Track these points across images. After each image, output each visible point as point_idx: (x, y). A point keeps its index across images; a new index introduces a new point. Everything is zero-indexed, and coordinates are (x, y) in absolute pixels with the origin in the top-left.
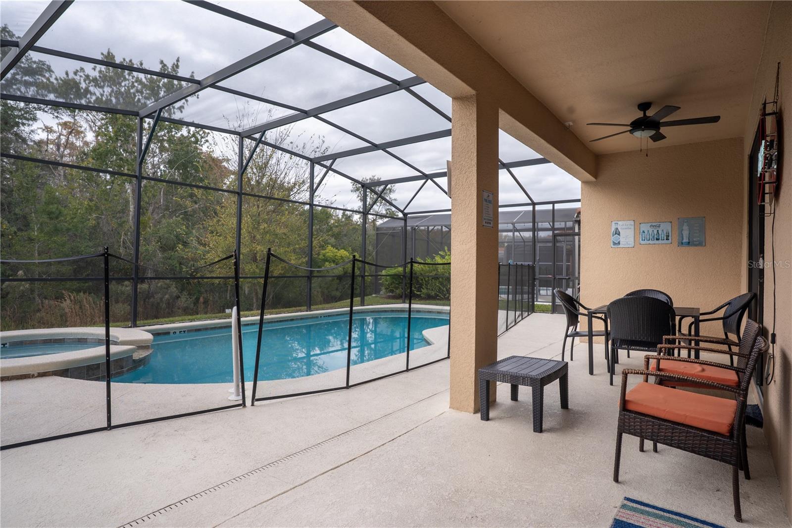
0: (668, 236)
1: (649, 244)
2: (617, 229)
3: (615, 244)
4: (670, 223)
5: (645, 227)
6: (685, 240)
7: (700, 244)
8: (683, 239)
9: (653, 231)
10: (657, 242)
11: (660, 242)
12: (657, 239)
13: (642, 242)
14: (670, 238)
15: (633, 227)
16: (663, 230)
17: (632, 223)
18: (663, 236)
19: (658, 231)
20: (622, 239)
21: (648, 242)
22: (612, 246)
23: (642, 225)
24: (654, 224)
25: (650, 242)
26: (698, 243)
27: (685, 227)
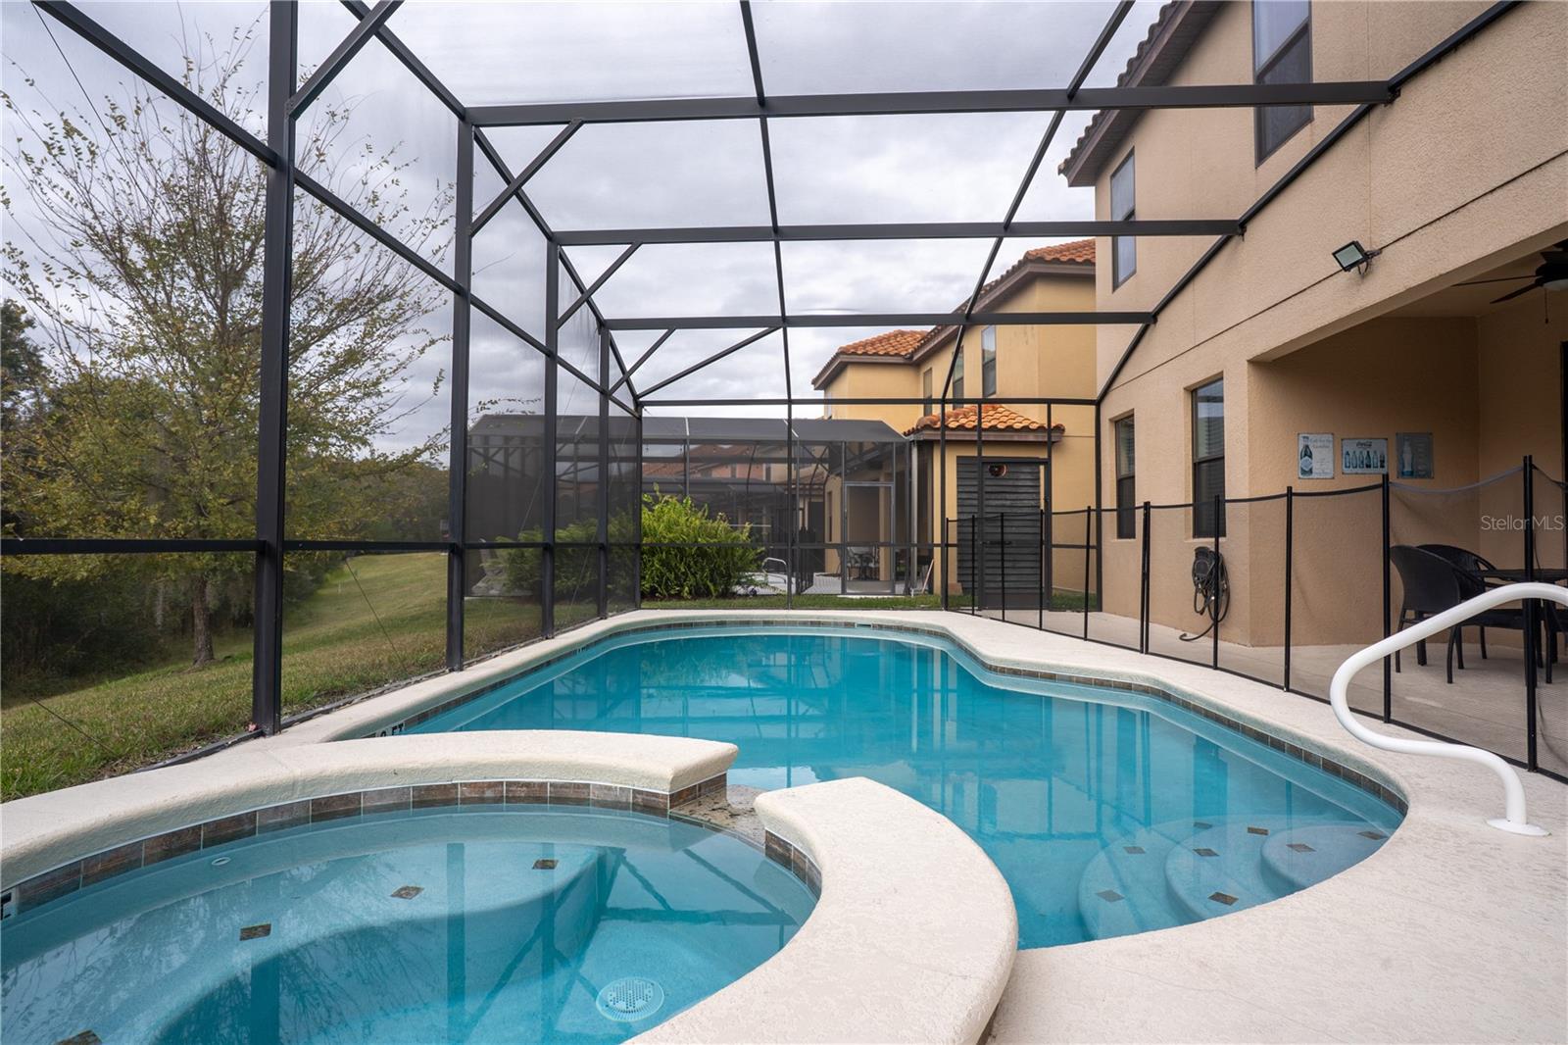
0: (1382, 462)
1: (1357, 474)
2: (1307, 447)
3: (1304, 472)
4: (1384, 441)
5: (1350, 447)
6: (1407, 469)
7: (1427, 475)
8: (1404, 467)
9: (1361, 453)
10: (1366, 470)
11: (1372, 470)
12: (1368, 466)
13: (1346, 470)
14: (1385, 465)
15: (1331, 445)
16: (1375, 452)
17: (1330, 437)
18: (1375, 461)
19: (1368, 452)
20: (1316, 465)
21: (1355, 470)
22: (1301, 476)
23: (1344, 442)
24: (1362, 441)
25: (1359, 470)
26: (1423, 473)
27: (1407, 448)
